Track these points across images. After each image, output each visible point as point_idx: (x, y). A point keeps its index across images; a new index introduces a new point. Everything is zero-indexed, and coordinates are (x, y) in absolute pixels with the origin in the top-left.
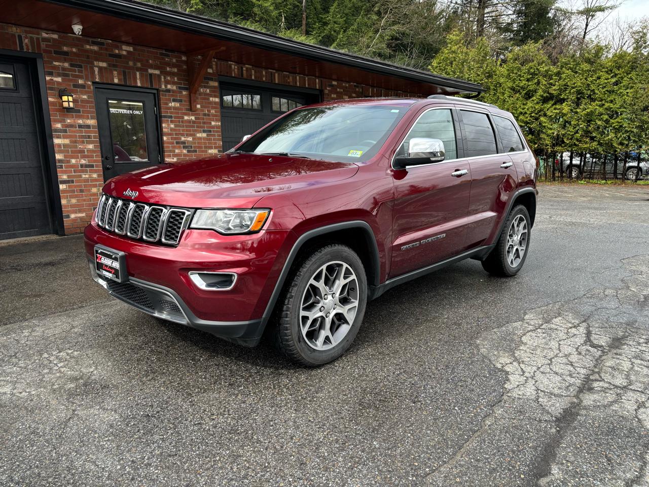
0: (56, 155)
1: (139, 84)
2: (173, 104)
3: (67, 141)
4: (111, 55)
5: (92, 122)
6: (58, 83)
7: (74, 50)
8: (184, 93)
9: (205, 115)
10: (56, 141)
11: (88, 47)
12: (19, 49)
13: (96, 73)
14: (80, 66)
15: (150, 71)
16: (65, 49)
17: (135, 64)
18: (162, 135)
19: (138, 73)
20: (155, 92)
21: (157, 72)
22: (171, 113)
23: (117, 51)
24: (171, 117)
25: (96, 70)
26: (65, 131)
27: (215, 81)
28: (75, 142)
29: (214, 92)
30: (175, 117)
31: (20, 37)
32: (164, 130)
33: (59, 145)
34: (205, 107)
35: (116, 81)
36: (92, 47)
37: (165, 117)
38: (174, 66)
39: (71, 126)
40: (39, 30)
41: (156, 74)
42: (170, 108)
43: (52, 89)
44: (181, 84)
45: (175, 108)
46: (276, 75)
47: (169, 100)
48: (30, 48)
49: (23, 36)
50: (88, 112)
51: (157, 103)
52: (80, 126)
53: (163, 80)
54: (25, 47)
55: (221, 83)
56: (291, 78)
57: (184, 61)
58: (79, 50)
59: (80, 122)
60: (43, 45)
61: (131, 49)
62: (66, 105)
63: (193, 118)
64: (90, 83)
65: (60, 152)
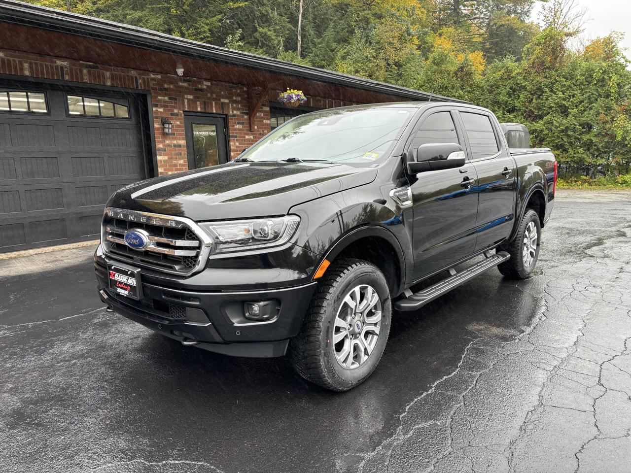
0: (159, 168)
1: (214, 111)
2: (237, 126)
3: (166, 158)
4: (196, 90)
5: (183, 142)
6: (161, 112)
7: (172, 87)
8: (246, 117)
9: (260, 134)
10: (159, 158)
11: (181, 84)
12: (135, 88)
13: (186, 103)
14: (176, 99)
15: (222, 100)
16: (166, 86)
17: (212, 96)
18: (230, 151)
19: (214, 103)
20: (224, 116)
21: (227, 101)
22: (236, 133)
23: (200, 86)
24: (236, 137)
25: (186, 101)
26: (165, 150)
27: (268, 107)
28: (171, 158)
29: (266, 115)
30: (240, 137)
31: (136, 78)
32: (231, 147)
33: (161, 161)
34: (260, 128)
35: (199, 109)
36: (183, 84)
37: (232, 137)
38: (239, 95)
39: (169, 146)
40: (148, 72)
41: (225, 103)
42: (235, 129)
43: (157, 117)
44: (243, 110)
45: (239, 130)
46: (311, 100)
47: (235, 123)
48: (143, 86)
49: (138, 77)
50: (180, 134)
51: (226, 126)
52: (175, 146)
53: (231, 107)
54: (139, 86)
55: (271, 108)
56: (322, 102)
57: (245, 91)
58: (175, 86)
59: (175, 142)
60: (151, 83)
61: (209, 84)
62: (166, 131)
63: (252, 137)
64: (181, 112)
65: (162, 166)
